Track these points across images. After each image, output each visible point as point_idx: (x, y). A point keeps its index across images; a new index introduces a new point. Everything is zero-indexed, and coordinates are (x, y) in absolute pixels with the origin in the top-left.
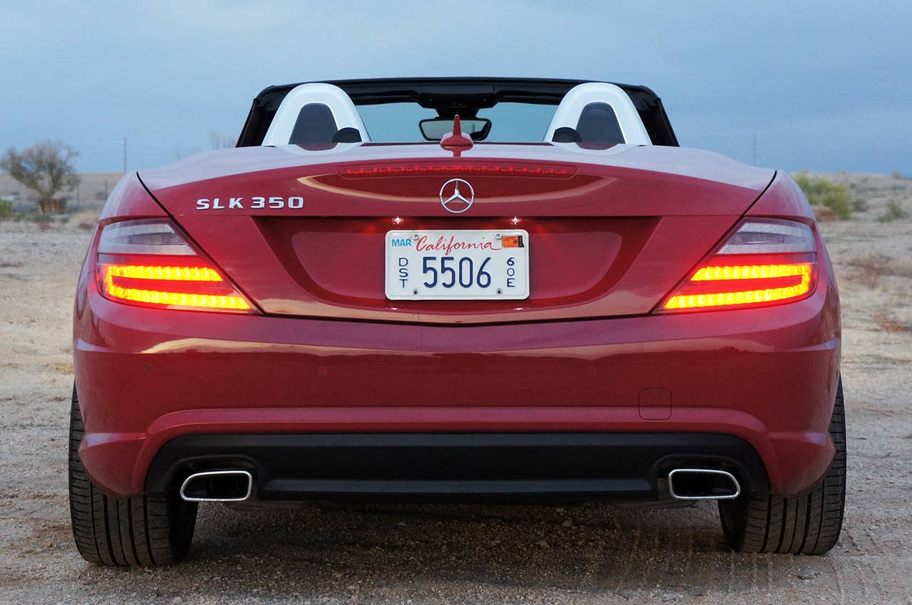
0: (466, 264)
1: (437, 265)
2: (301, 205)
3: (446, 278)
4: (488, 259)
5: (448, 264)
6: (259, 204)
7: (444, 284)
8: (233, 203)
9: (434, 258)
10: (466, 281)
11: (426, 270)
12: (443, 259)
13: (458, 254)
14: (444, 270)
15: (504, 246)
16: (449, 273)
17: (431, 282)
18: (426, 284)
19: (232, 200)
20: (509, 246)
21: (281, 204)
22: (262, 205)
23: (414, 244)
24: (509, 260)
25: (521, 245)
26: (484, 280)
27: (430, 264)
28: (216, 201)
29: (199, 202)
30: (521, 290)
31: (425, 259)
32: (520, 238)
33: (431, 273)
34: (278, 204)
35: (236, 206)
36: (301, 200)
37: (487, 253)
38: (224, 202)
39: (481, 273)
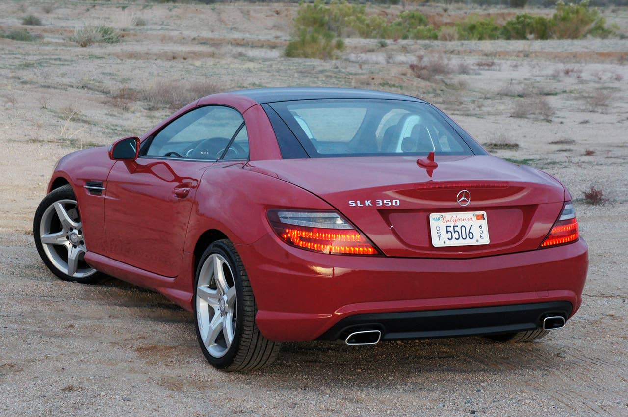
0: (463, 228)
1: (451, 229)
2: (398, 204)
3: (456, 235)
4: (472, 226)
5: (456, 229)
6: (379, 204)
7: (456, 238)
8: (367, 203)
9: (450, 226)
10: (464, 237)
11: (448, 232)
12: (454, 226)
13: (459, 224)
14: (455, 232)
15: (477, 219)
16: (457, 233)
17: (450, 238)
18: (448, 239)
19: (366, 201)
20: (479, 219)
21: (390, 204)
22: (381, 204)
23: (441, 219)
24: (480, 226)
25: (484, 219)
26: (471, 236)
27: (449, 229)
28: (358, 202)
29: (350, 202)
30: (486, 241)
31: (447, 227)
32: (483, 215)
33: (450, 233)
34: (388, 204)
35: (369, 205)
36: (398, 201)
37: (471, 223)
38: (363, 202)
39: (469, 232)
